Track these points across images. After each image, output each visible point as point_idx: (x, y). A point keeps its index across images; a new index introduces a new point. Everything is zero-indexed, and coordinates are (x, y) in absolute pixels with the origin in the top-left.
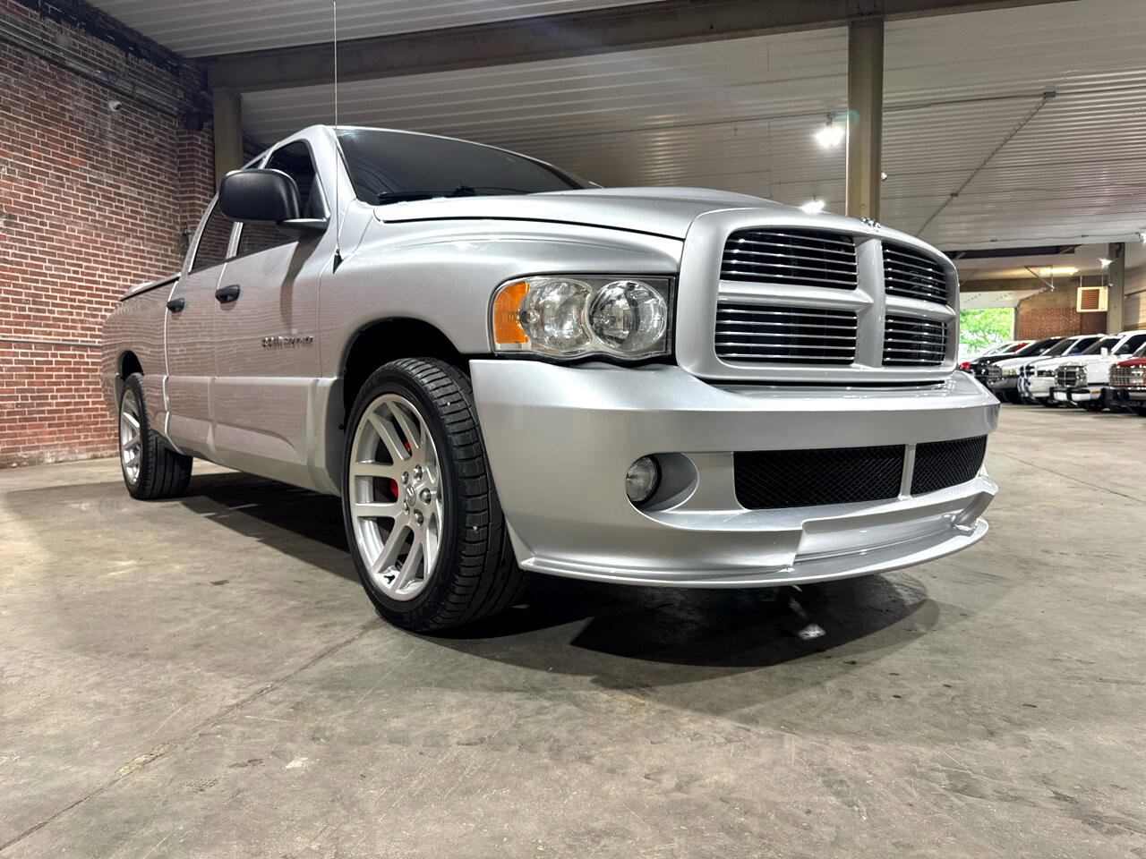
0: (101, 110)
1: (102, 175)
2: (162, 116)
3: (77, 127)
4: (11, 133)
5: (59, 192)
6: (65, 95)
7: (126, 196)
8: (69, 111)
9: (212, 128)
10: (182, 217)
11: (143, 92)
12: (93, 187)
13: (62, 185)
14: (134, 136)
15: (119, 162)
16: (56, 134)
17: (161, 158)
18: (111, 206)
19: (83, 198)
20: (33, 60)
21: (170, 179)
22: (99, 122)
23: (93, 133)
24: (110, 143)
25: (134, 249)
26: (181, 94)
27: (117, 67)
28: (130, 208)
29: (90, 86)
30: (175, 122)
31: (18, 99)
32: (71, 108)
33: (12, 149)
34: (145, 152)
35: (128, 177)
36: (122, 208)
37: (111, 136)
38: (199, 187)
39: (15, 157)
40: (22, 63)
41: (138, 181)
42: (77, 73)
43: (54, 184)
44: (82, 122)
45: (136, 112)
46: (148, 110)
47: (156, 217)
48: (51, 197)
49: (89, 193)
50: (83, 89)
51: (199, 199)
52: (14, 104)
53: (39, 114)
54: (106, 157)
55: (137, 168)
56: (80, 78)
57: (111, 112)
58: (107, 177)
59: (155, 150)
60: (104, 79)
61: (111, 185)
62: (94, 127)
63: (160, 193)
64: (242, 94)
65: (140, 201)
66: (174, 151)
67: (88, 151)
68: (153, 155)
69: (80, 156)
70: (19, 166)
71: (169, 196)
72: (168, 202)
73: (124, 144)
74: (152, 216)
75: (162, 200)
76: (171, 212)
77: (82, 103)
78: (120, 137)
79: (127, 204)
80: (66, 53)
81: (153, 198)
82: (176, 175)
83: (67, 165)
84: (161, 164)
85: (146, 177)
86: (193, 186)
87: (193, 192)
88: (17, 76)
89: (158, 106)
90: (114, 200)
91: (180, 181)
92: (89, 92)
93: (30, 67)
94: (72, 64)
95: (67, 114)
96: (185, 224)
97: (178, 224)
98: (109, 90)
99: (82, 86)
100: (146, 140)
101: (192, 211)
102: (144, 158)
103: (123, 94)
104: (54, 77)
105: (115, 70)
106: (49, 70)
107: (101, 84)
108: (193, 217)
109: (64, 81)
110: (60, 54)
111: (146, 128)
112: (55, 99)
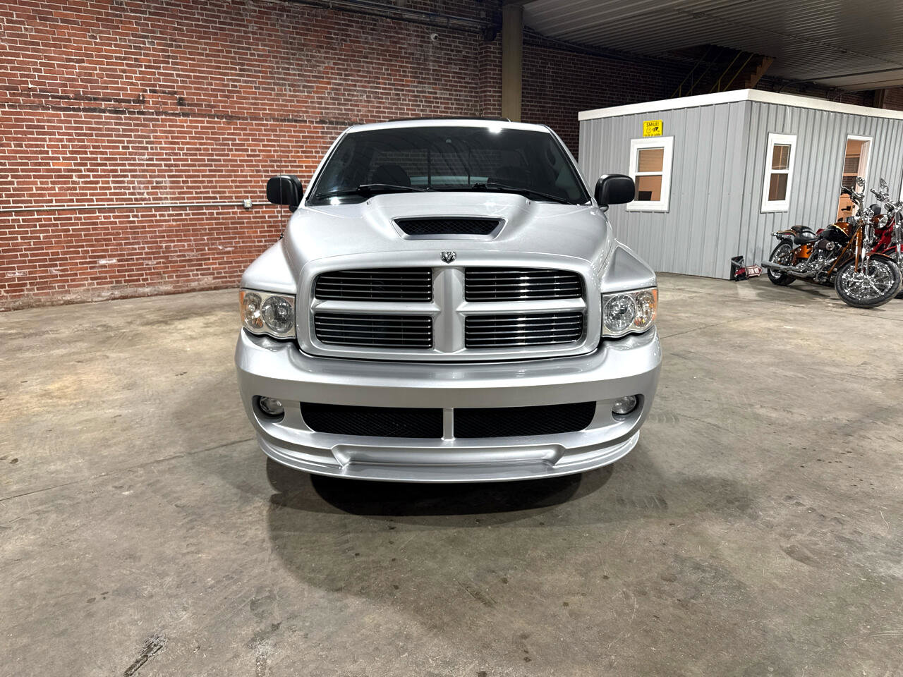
0: (425, 42)
1: (425, 87)
2: (469, 35)
3: (409, 58)
4: (368, 72)
5: (397, 104)
6: (402, 39)
7: (441, 98)
8: (404, 48)
9: (501, 36)
10: (481, 106)
11: (455, 21)
12: (419, 97)
13: (399, 99)
14: (448, 54)
15: (437, 75)
16: (396, 66)
17: (467, 65)
18: (431, 107)
19: (412, 105)
20: (382, 21)
21: (473, 79)
22: (423, 51)
23: (420, 59)
24: (431, 63)
26: (483, 15)
27: (437, 9)
28: (443, 106)
29: (418, 27)
30: (478, 37)
31: (373, 49)
32: (405, 46)
33: (369, 82)
34: (455, 64)
35: (443, 85)
36: (438, 107)
37: (431, 58)
38: (490, 82)
39: (371, 87)
40: (375, 25)
41: (450, 85)
42: (409, 20)
43: (394, 99)
44: (413, 54)
45: (450, 37)
46: (459, 34)
47: (462, 109)
48: (392, 108)
49: (417, 101)
50: (414, 31)
51: (490, 91)
52: (370, 53)
53: (386, 56)
54: (428, 74)
55: (449, 76)
56: (411, 24)
57: (432, 42)
58: (428, 88)
59: (462, 60)
60: (428, 20)
61: (431, 93)
62: (421, 55)
63: (465, 91)
64: (524, 6)
65: (451, 99)
66: (477, 58)
67: (416, 73)
68: (461, 65)
69: (411, 77)
70: (373, 92)
71: (472, 92)
72: (471, 96)
73: (441, 62)
74: (458, 109)
75: (466, 96)
76: (473, 103)
77: (413, 40)
78: (438, 58)
79: (441, 103)
80: (402, 10)
81: (460, 96)
82: (478, 75)
83: (403, 85)
84: (467, 69)
85: (455, 82)
86: (486, 82)
87: (486, 87)
88: (372, 34)
89: (466, 28)
90: (432, 102)
91: (480, 79)
92: (417, 31)
93: (380, 26)
94: (406, 16)
95: (403, 51)
96: (481, 110)
97: (477, 110)
98: (431, 27)
99: (413, 29)
100: (456, 55)
101: (485, 101)
102: (454, 68)
103: (440, 27)
104: (395, 28)
105: (435, 11)
106: (391, 24)
107: (425, 24)
108: (485, 105)
109: (401, 29)
110: (399, 12)
111: (457, 47)
112: (396, 42)
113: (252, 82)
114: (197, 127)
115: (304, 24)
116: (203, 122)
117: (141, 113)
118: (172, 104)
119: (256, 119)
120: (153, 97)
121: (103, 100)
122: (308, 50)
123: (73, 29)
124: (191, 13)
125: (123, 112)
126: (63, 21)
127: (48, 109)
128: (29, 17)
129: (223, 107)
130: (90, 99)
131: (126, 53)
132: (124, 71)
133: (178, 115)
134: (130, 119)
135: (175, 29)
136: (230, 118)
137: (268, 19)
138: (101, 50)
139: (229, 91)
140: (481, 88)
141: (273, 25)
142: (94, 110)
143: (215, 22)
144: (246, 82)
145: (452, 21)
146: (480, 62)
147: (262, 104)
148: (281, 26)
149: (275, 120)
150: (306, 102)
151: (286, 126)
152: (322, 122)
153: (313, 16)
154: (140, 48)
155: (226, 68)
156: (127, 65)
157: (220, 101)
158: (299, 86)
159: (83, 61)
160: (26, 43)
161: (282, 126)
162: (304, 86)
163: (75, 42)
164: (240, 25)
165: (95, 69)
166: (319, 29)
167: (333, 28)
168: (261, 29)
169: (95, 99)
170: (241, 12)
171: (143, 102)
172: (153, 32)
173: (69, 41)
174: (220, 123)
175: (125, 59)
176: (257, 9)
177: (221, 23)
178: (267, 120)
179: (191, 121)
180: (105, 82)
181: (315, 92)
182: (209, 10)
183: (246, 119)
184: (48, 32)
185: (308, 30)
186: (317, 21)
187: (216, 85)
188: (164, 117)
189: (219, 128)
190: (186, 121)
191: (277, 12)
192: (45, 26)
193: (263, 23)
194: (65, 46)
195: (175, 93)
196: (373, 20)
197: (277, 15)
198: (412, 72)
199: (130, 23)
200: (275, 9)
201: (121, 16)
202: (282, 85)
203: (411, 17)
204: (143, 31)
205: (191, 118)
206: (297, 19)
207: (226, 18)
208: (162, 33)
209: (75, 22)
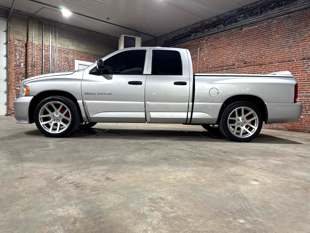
113: (271, 50)
114: (249, 70)
115: (299, 19)
116: (251, 68)
117: (233, 68)
118: (243, 64)
119: (271, 64)
120: (237, 63)
121: (225, 66)
122: (299, 30)
123: (221, 49)
124: (252, 33)
125: (229, 69)
126: (219, 48)
127: (213, 71)
128: (213, 49)
129: (259, 62)
130: (222, 67)
131: (232, 51)
132: (231, 57)
133: (244, 67)
134: (230, 71)
135: (247, 40)
136: (261, 65)
139: (262, 56)
141: (284, 25)
142: (222, 70)
143: (260, 33)
144: (269, 50)
147: (274, 58)
148: (287, 24)
149: (279, 62)
150: (295, 52)
151: (284, 64)
152: (304, 59)
154: (236, 49)
155: (262, 48)
156: (232, 55)
157: (258, 60)
158: (293, 46)
159: (222, 57)
160: (211, 56)
161: (282, 64)
162: (295, 46)
164: (270, 31)
165: (224, 58)
168: (278, 29)
169: (223, 67)
171: (235, 65)
172: (240, 43)
174: (257, 67)
175: (232, 53)
176: (277, 22)
177: (262, 32)
178: (275, 63)
179: (247, 69)
180: (226, 61)
181: (301, 47)
182: (259, 29)
183: (267, 64)
185: (301, 21)
187: (257, 54)
188: (239, 68)
189: (256, 69)
190: (246, 69)
191: (286, 19)
192: (216, 50)
193: (279, 26)
195: (244, 60)
197: (286, 21)
199: (235, 42)
201: (233, 41)
202: (285, 48)
204: (238, 44)
205: (247, 68)
206: (295, 19)
207: (264, 30)
208: (243, 42)
209: (222, 47)
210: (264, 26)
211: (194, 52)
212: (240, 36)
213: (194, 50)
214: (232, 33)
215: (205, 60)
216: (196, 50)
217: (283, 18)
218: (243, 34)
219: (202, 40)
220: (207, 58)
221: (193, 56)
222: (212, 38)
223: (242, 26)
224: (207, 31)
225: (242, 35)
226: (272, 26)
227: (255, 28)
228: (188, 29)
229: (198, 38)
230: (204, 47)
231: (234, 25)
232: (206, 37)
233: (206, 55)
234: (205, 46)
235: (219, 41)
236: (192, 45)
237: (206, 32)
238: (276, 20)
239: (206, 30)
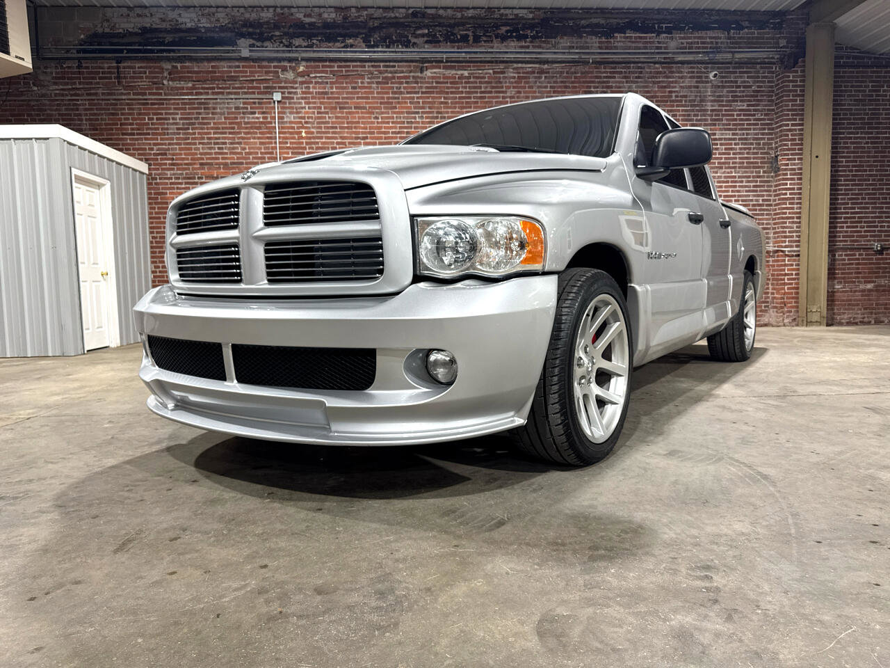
0: (703, 82)
2: (762, 68)
6: (672, 82)
7: (720, 139)
8: (675, 92)
9: (804, 61)
10: (776, 143)
11: (742, 56)
14: (732, 92)
15: (717, 115)
17: (758, 100)
20: (649, 67)
21: (766, 115)
23: (695, 101)
24: (709, 104)
25: (725, 177)
26: (783, 42)
27: (718, 45)
28: (724, 147)
29: (694, 68)
30: (775, 68)
32: (676, 89)
34: (741, 101)
35: (723, 125)
37: (710, 98)
38: (788, 115)
40: (641, 72)
41: (734, 125)
42: (682, 63)
44: (686, 96)
45: (736, 72)
46: (747, 68)
47: (750, 149)
50: (689, 73)
51: (788, 125)
54: (705, 115)
55: (733, 115)
56: (685, 66)
57: (711, 81)
59: (752, 96)
60: (707, 58)
62: (696, 96)
63: (755, 129)
64: (835, 21)
65: (734, 139)
66: (773, 91)
67: (689, 115)
68: (750, 101)
71: (764, 129)
72: (763, 134)
73: (722, 101)
74: (745, 149)
75: (756, 134)
76: (766, 141)
77: (687, 82)
78: (720, 96)
79: (721, 144)
80: (674, 53)
81: (747, 134)
82: (773, 110)
84: (758, 105)
85: (741, 120)
86: (784, 116)
87: (782, 121)
89: (759, 61)
91: (775, 114)
92: (693, 72)
93: (647, 73)
94: (680, 59)
95: (674, 94)
96: (776, 148)
97: (772, 149)
98: (710, 66)
99: (687, 70)
100: (743, 92)
101: (781, 136)
102: (741, 105)
103: (723, 63)
104: (665, 72)
105: (717, 48)
106: (661, 69)
107: (703, 63)
108: (781, 141)
109: (673, 72)
110: (670, 55)
111: (745, 82)
112: (665, 87)
115: (562, 82)
123: (362, 113)
124: (456, 88)
126: (355, 108)
128: (332, 108)
131: (400, 128)
135: (442, 103)
137: (528, 83)
138: (381, 128)
140: (777, 123)
141: (531, 87)
143: (477, 92)
145: (737, 56)
146: (776, 95)
148: (539, 87)
153: (572, 73)
154: (412, 122)
159: (367, 138)
160: (328, 128)
163: (363, 123)
164: (500, 92)
166: (577, 85)
167: (593, 82)
168: (520, 92)
170: (502, 80)
172: (423, 108)
173: (358, 122)
175: (399, 133)
176: (516, 75)
177: (481, 92)
182: (472, 83)
184: (344, 118)
185: (566, 87)
186: (575, 78)
191: (536, 75)
192: (343, 113)
193: (521, 87)
194: (355, 128)
196: (639, 68)
197: (536, 77)
198: (684, 115)
199: (406, 103)
200: (534, 72)
201: (398, 98)
203: (686, 59)
204: (415, 108)
206: (554, 80)
207: (486, 87)
208: (430, 108)
209: (365, 108)
210: (484, 78)
211: (254, 103)
212: (421, 87)
213: (253, 96)
214: (396, 73)
215: (307, 138)
216: (260, 96)
217: (530, 69)
218: (428, 83)
219: (284, 69)
220: (313, 133)
221: (253, 118)
222: (326, 72)
223: (423, 61)
224: (306, 44)
225: (427, 87)
226: (506, 82)
227: (461, 77)
228: (219, 15)
229: (270, 60)
230: (296, 93)
231: (402, 52)
232: (304, 63)
233: (306, 123)
234: (299, 91)
235: (353, 88)
236: (242, 77)
237: (300, 46)
238: (512, 70)
239: (297, 42)
